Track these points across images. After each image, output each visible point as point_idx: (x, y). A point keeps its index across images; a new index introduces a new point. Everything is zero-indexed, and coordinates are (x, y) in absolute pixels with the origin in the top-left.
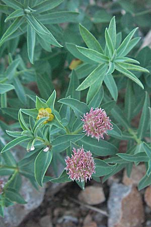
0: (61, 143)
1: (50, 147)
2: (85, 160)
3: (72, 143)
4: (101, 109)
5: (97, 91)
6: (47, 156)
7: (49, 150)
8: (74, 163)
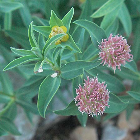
0: (71, 70)
1: (59, 72)
2: (101, 91)
3: (85, 71)
4: (121, 36)
5: (111, 22)
6: (54, 83)
7: (58, 77)
8: (87, 92)
